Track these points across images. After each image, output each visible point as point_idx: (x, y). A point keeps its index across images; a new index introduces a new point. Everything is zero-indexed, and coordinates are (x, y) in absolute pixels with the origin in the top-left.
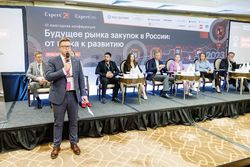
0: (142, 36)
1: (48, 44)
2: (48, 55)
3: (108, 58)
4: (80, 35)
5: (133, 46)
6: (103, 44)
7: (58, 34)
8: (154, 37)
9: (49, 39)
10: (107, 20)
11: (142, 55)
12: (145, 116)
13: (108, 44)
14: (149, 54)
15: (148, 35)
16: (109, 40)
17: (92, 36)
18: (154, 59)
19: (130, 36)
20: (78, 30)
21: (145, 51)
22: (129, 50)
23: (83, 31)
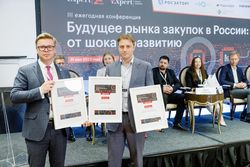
0: (208, 31)
1: (71, 43)
2: (72, 60)
3: (165, 64)
4: (118, 29)
5: (195, 46)
6: (152, 44)
7: (86, 29)
8: (225, 31)
9: (74, 36)
10: (157, 7)
11: (208, 58)
12: (232, 149)
13: (158, 44)
14: (218, 58)
15: (216, 28)
16: (161, 36)
17: (136, 30)
18: (229, 66)
19: (191, 30)
20: (115, 23)
21: (213, 53)
22: (189, 52)
23: (123, 23)
